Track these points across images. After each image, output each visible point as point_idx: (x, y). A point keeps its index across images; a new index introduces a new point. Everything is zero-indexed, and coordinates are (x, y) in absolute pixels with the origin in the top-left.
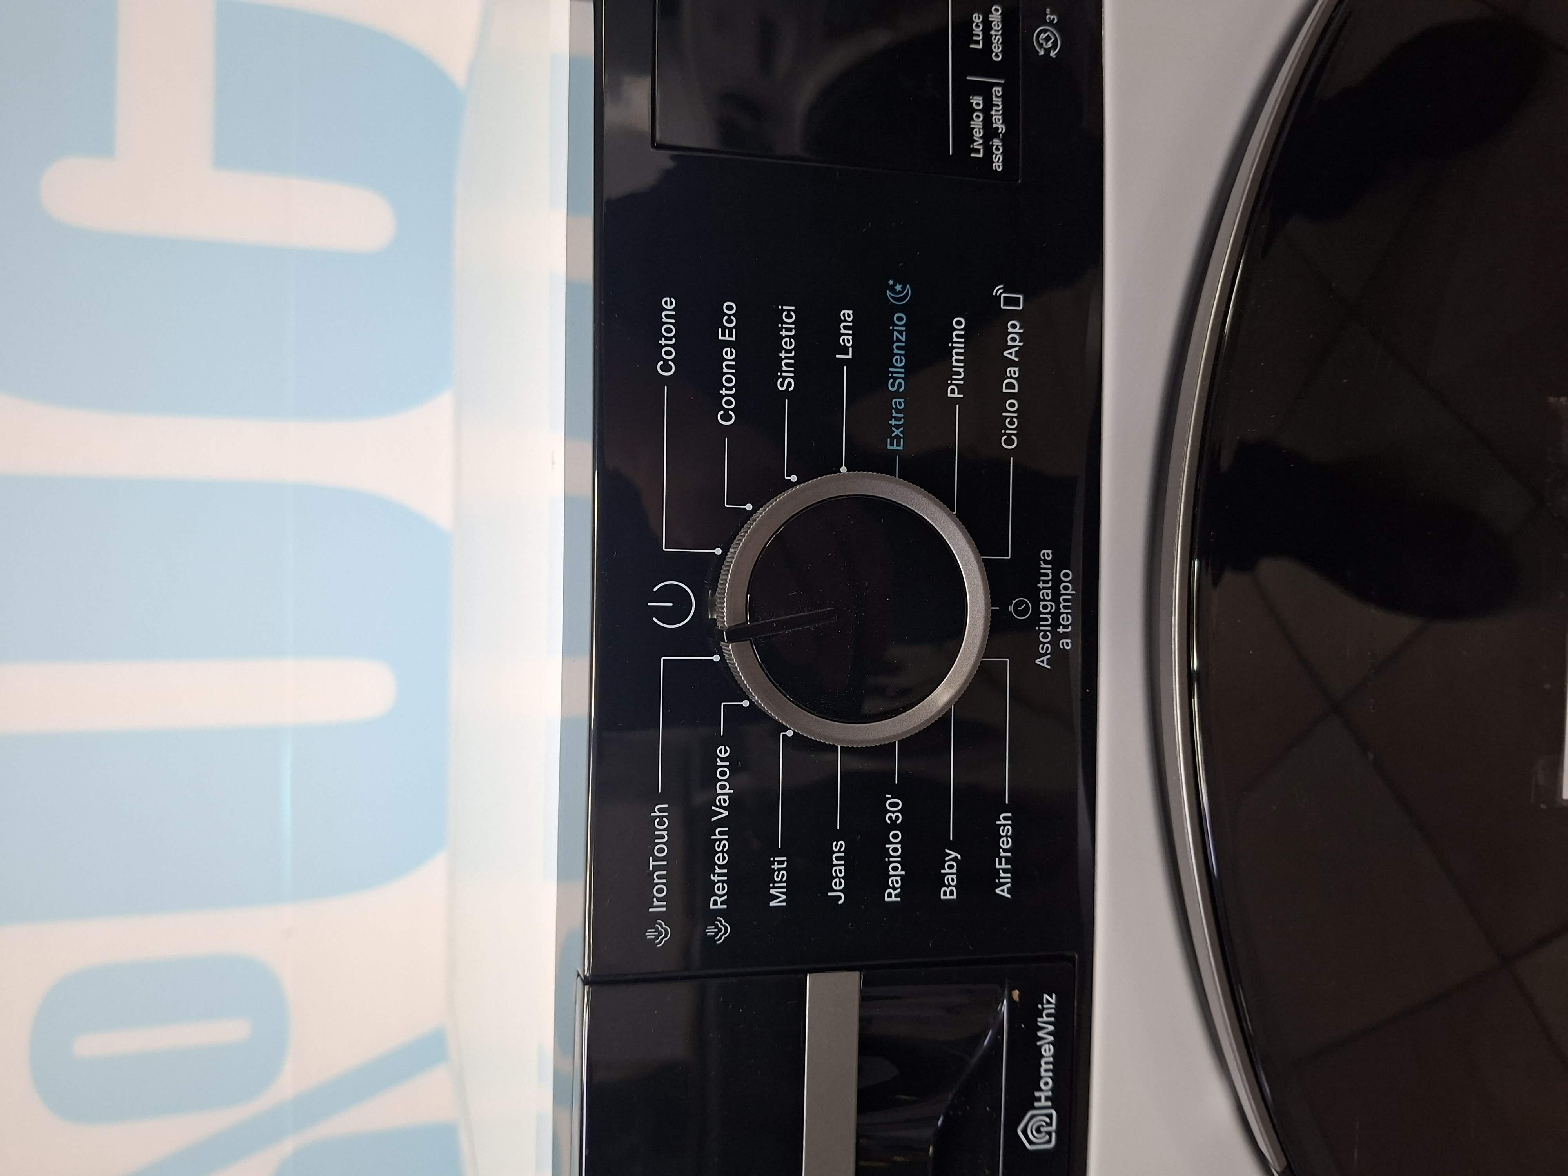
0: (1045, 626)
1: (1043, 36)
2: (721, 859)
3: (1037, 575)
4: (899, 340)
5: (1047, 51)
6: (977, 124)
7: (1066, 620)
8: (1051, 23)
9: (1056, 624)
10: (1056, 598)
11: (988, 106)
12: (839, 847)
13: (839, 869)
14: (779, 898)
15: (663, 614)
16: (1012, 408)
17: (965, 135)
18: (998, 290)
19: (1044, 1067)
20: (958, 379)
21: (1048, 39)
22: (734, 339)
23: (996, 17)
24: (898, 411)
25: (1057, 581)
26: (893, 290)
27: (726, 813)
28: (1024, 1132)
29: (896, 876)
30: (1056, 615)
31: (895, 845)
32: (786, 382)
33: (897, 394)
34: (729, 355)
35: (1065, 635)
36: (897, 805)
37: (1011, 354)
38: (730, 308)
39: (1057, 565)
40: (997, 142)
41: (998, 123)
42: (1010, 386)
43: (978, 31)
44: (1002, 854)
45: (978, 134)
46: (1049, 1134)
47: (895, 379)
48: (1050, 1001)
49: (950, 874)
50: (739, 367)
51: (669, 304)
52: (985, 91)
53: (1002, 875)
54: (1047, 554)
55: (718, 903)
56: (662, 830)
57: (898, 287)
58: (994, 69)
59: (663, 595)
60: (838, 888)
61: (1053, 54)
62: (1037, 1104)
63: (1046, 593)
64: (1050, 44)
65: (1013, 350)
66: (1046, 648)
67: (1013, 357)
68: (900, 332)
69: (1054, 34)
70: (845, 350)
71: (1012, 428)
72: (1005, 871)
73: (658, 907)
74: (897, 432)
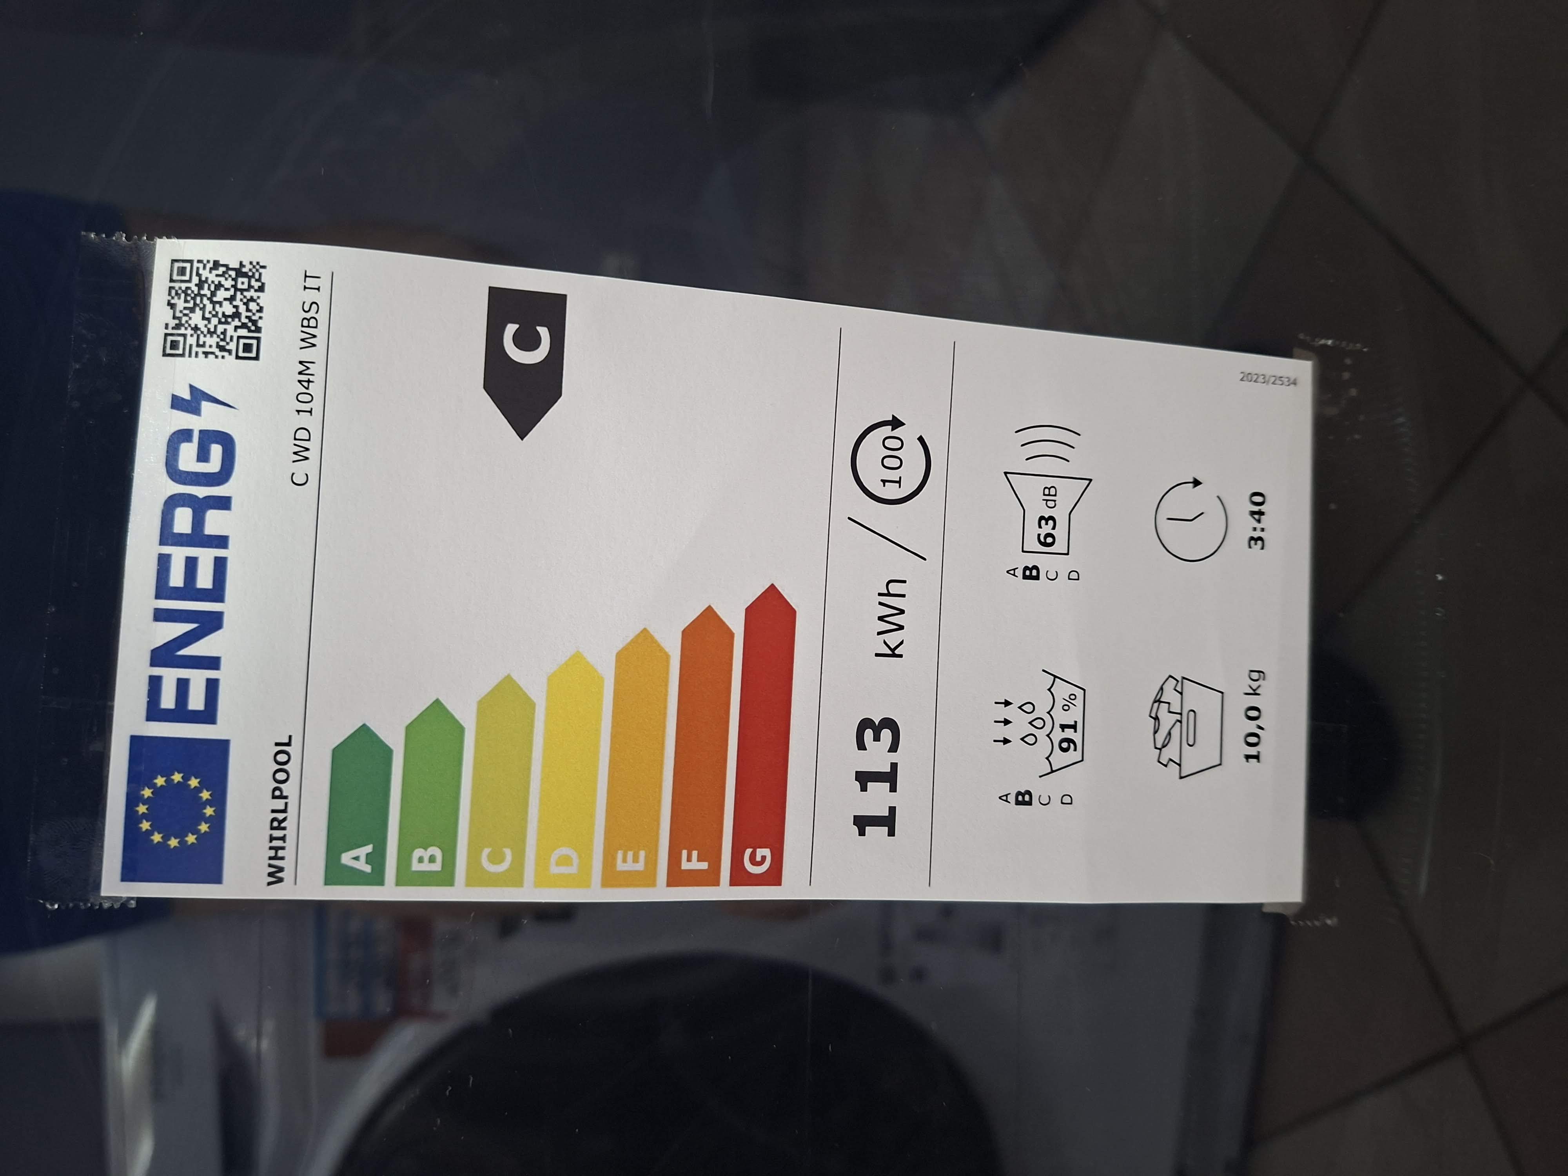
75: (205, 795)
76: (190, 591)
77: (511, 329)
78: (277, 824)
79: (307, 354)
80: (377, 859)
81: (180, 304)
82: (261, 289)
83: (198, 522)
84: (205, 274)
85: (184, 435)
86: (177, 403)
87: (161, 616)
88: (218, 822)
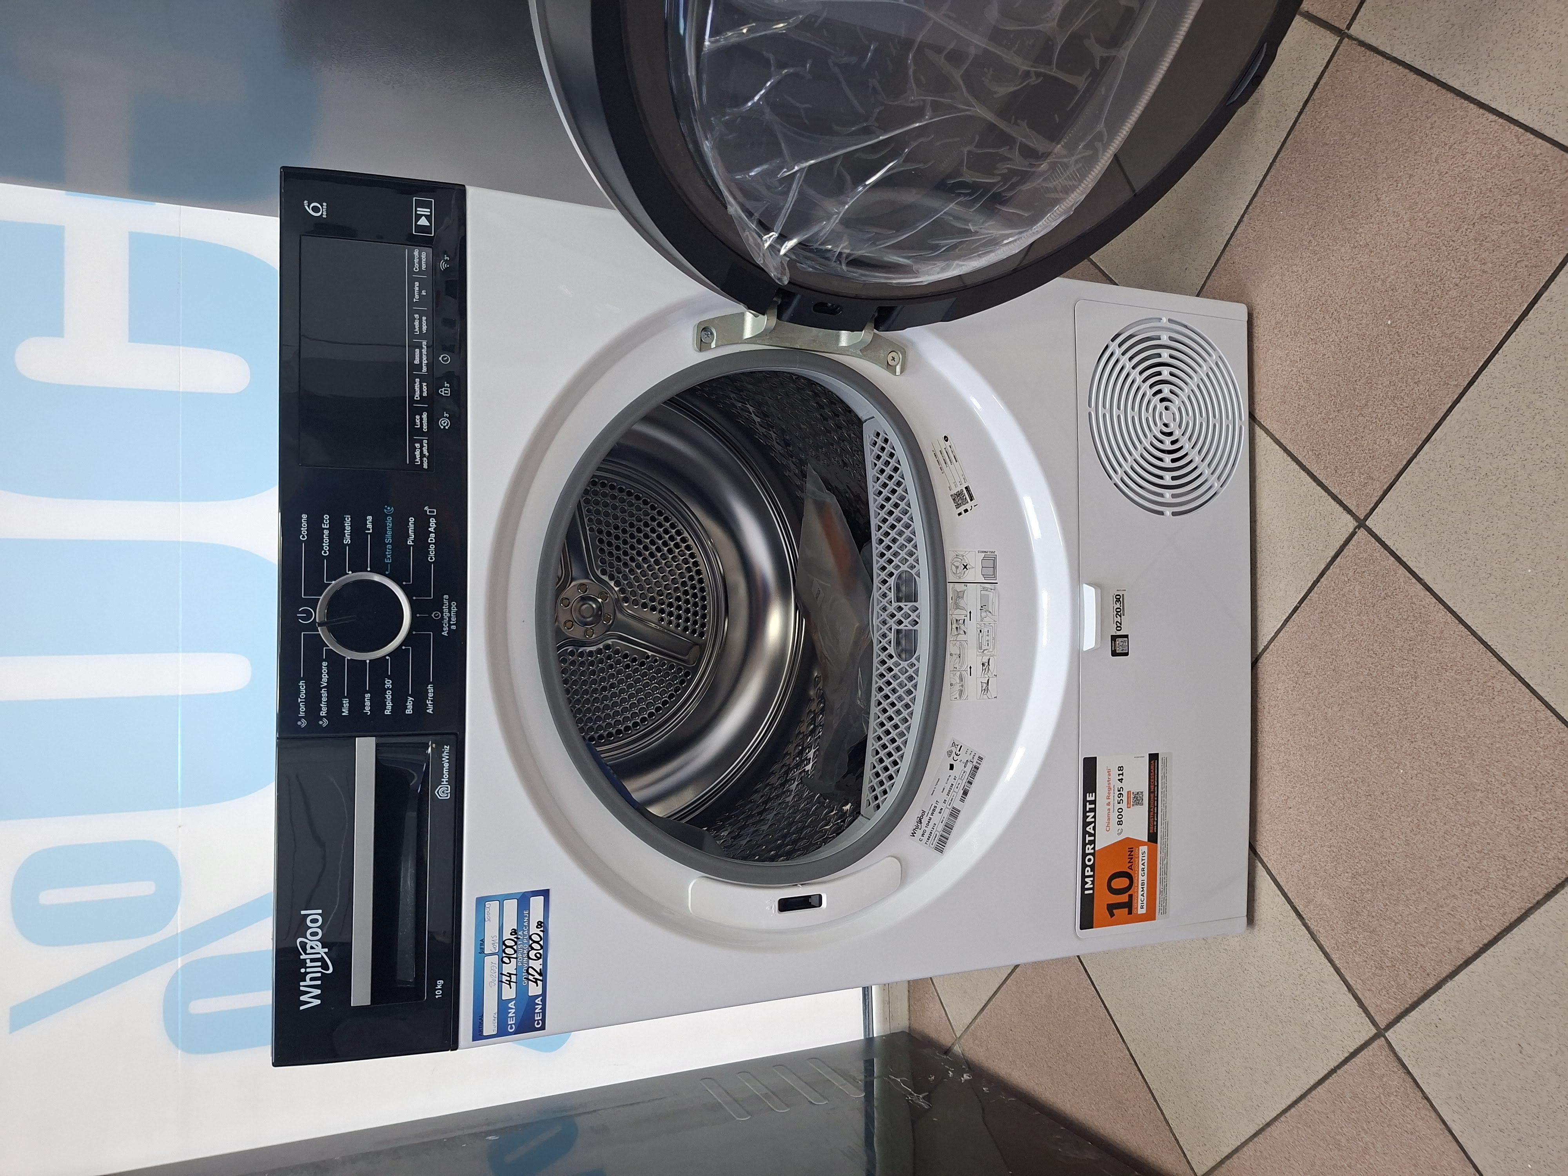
0: (446, 621)
1: (443, 421)
2: (324, 699)
3: (443, 604)
4: (389, 525)
5: (444, 427)
6: (417, 453)
7: (454, 619)
8: (446, 417)
9: (450, 620)
10: (450, 612)
11: (422, 447)
12: (368, 695)
13: (368, 703)
14: (345, 712)
16: (432, 548)
17: (413, 457)
18: (426, 508)
19: (445, 770)
20: (412, 538)
21: (444, 423)
22: (328, 527)
23: (425, 416)
24: (389, 549)
25: (450, 606)
26: (387, 509)
27: (326, 684)
28: (438, 792)
29: (389, 705)
30: (450, 618)
31: (389, 695)
32: (347, 540)
33: (389, 544)
34: (326, 532)
35: (453, 624)
36: (389, 682)
37: (431, 529)
38: (326, 517)
39: (450, 601)
40: (425, 459)
41: (426, 452)
42: (431, 540)
43: (418, 421)
44: (429, 698)
45: (418, 457)
46: (447, 793)
47: (387, 539)
48: (448, 748)
49: (410, 705)
50: (329, 536)
51: (304, 516)
52: (421, 441)
53: (429, 705)
54: (446, 597)
55: (323, 713)
56: (303, 689)
57: (389, 508)
58: (424, 434)
59: (303, 612)
60: (367, 709)
61: (447, 428)
62: (443, 783)
63: (445, 609)
64: (446, 424)
65: (433, 528)
66: (446, 628)
67: (433, 531)
68: (390, 523)
69: (447, 421)
70: (369, 529)
71: (432, 554)
73: (302, 714)
74: (389, 556)
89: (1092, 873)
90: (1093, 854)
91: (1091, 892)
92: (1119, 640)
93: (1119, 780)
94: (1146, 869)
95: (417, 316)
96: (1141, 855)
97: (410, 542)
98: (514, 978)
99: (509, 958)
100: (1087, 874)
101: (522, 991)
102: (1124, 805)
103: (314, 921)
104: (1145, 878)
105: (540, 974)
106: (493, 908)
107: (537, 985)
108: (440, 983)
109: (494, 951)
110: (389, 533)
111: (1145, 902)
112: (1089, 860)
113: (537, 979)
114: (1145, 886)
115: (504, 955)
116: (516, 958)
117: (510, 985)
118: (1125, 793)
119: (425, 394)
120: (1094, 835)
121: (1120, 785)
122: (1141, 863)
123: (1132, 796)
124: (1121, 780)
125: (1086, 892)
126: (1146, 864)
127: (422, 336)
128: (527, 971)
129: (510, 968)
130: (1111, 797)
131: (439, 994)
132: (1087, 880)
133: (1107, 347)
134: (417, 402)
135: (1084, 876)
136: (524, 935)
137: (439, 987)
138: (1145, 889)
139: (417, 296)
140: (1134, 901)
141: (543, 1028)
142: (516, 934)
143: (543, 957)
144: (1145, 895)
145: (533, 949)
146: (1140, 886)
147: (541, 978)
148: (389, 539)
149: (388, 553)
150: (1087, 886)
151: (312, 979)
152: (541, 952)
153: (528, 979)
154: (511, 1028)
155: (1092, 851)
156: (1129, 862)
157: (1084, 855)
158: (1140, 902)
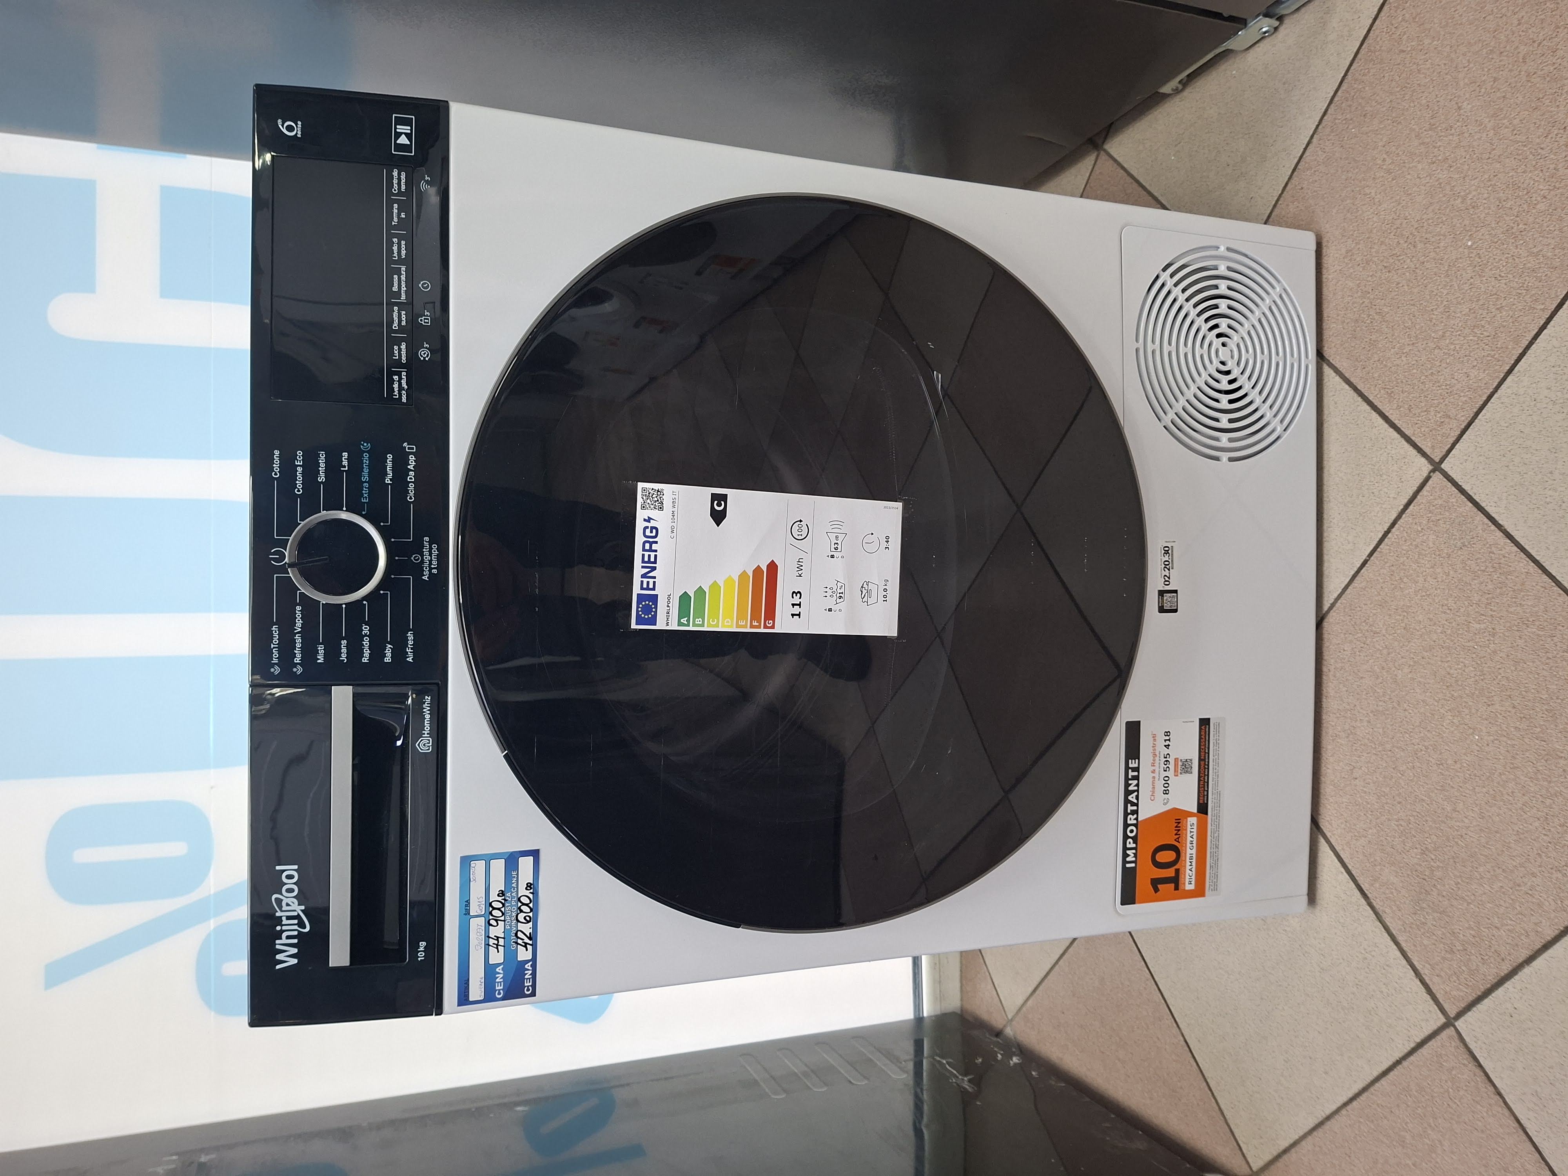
0: (426, 564)
1: (423, 353)
2: (298, 645)
3: (423, 546)
4: (366, 463)
5: (424, 358)
6: (396, 386)
7: (435, 563)
8: (426, 348)
9: (430, 564)
10: (430, 555)
11: (400, 379)
12: (344, 642)
13: (344, 650)
14: (321, 660)
15: (275, 560)
16: (411, 487)
17: (391, 390)
18: (405, 444)
19: (426, 722)
20: (390, 476)
21: (424, 354)
22: (301, 464)
23: (403, 346)
24: (366, 488)
25: (431, 549)
26: (363, 445)
27: (300, 630)
28: (419, 745)
29: (367, 653)
30: (430, 561)
31: (366, 642)
32: (322, 478)
33: (365, 482)
34: (300, 469)
35: (434, 568)
36: (367, 628)
37: (411, 467)
38: (300, 453)
39: (431, 544)
41: (404, 385)
42: (411, 478)
43: (396, 352)
44: (409, 646)
45: (396, 390)
46: (428, 746)
47: (364, 477)
48: (428, 699)
49: (388, 653)
50: (303, 473)
51: (277, 452)
52: (399, 374)
53: (409, 653)
54: (427, 539)
55: (297, 660)
56: (276, 635)
57: (365, 444)
58: (403, 366)
59: (274, 553)
60: (344, 657)
61: (427, 359)
62: (424, 736)
63: (426, 552)
64: (426, 355)
65: (412, 466)
66: (426, 573)
67: (412, 468)
68: (366, 460)
69: (427, 352)
70: (345, 467)
71: (412, 494)
72: (410, 652)
73: (275, 661)
74: (365, 495)
75: (653, 606)
76: (649, 562)
77: (716, 502)
78: (668, 613)
79: (673, 510)
80: (688, 621)
81: (644, 498)
82: (663, 495)
83: (651, 547)
84: (650, 491)
85: (647, 527)
86: (645, 520)
87: (643, 567)
88: (656, 612)
89: (1134, 845)
90: (1136, 825)
91: (1133, 865)
92: (1167, 596)
93: (1165, 746)
94: (1195, 842)
95: (395, 240)
96: (1189, 827)
97: (387, 481)
98: (501, 942)
99: (496, 921)
100: (1128, 846)
101: (510, 955)
102: (1170, 773)
103: (290, 877)
104: (1194, 851)
105: (530, 938)
106: (478, 867)
107: (527, 950)
108: (423, 944)
109: (479, 913)
110: (366, 471)
111: (1193, 877)
112: (1132, 831)
113: (526, 944)
114: (1194, 861)
115: (491, 917)
116: (504, 921)
117: (497, 948)
118: (1172, 760)
119: (404, 323)
120: (1137, 805)
121: (1166, 751)
122: (1189, 835)
123: (1180, 763)
124: (1167, 746)
125: (1128, 865)
126: (1195, 837)
127: (400, 261)
128: (516, 934)
129: (497, 931)
130: (1157, 764)
131: (421, 956)
132: (1128, 852)
133: (1157, 277)
134: (396, 332)
135: (1125, 848)
136: (513, 897)
137: (422, 949)
138: (1194, 864)
139: (396, 219)
140: (1181, 876)
141: (533, 994)
142: (503, 895)
143: (532, 920)
144: (1194, 870)
145: (521, 911)
146: (1188, 860)
147: (530, 942)
148: (365, 477)
149: (365, 492)
150: (1128, 859)
151: (288, 937)
152: (531, 914)
153: (517, 943)
154: (499, 994)
155: (1135, 822)
156: (1176, 834)
157: (1126, 825)
158: (1187, 877)
